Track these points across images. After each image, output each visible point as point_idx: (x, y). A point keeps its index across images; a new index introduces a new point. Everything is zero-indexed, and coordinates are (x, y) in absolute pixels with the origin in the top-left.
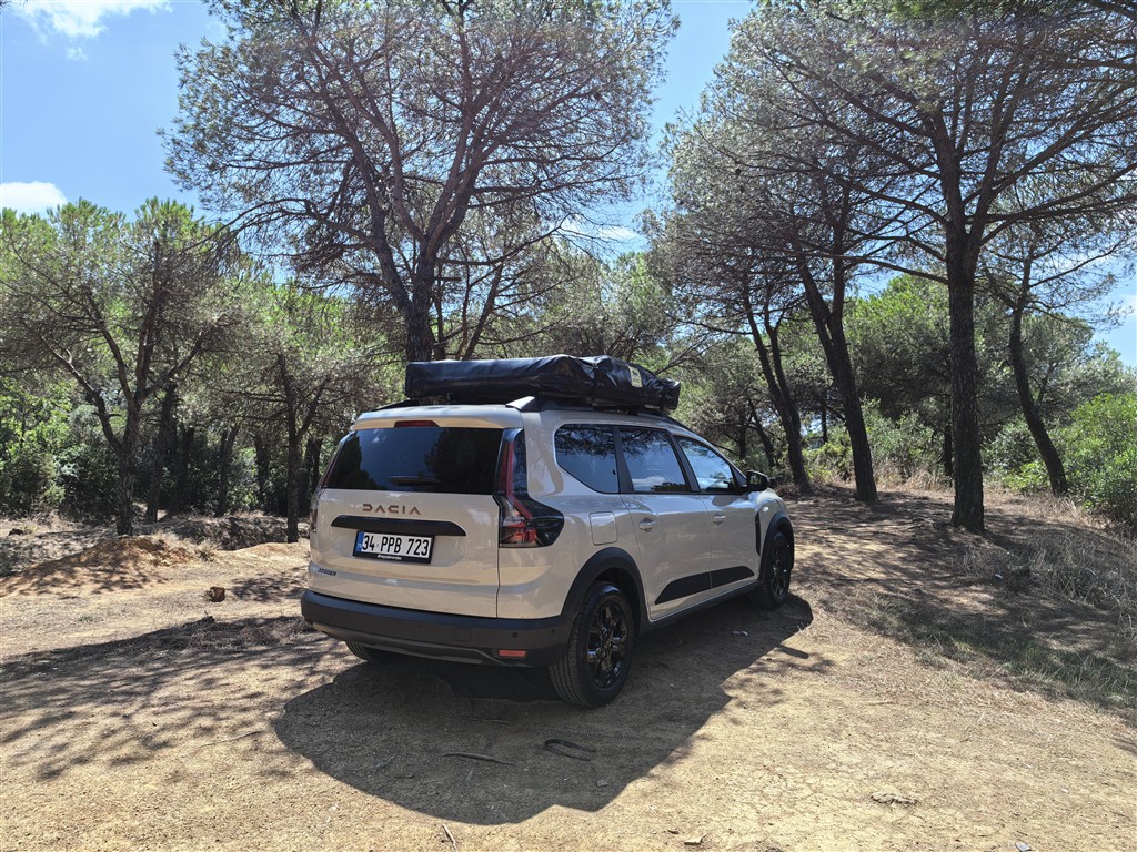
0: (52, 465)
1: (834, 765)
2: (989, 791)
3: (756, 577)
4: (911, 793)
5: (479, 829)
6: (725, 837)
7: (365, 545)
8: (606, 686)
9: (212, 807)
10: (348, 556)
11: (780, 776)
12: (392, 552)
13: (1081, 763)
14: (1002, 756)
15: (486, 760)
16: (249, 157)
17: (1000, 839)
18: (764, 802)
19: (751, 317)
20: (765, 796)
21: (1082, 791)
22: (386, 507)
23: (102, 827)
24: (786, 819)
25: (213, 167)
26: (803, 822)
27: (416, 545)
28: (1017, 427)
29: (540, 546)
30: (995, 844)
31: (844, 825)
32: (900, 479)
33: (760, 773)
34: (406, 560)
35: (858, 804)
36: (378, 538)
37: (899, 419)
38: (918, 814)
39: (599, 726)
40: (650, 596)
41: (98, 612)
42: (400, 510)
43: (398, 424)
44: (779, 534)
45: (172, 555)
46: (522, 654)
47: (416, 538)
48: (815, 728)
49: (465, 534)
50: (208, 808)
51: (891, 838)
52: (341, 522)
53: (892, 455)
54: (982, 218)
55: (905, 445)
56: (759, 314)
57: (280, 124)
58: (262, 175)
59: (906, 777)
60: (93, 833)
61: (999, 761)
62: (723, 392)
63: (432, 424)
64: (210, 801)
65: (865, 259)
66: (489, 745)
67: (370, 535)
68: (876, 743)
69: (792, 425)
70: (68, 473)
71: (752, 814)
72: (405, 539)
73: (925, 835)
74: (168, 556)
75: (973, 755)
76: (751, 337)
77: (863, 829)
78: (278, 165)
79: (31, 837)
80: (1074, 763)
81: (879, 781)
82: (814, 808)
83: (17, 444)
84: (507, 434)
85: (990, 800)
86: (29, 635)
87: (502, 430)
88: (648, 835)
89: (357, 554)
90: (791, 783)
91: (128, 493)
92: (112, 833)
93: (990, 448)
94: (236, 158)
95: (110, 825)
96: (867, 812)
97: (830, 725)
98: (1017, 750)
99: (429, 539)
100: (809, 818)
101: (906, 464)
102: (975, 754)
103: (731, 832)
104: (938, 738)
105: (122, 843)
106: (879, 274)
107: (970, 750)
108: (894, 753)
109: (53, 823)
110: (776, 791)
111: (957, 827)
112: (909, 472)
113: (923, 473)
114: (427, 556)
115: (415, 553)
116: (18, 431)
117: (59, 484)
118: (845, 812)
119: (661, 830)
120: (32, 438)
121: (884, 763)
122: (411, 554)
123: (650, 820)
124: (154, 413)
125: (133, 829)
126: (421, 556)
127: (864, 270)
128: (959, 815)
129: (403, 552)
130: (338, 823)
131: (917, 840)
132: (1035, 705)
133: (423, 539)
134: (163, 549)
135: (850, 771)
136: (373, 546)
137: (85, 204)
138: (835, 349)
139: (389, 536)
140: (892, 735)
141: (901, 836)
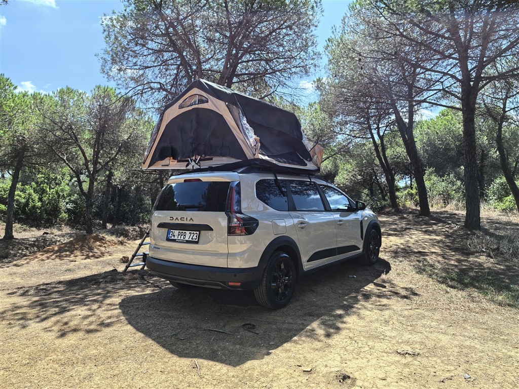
0: (63, 205)
1: (382, 337)
2: (456, 350)
3: (361, 250)
4: (417, 350)
5: (211, 363)
6: (322, 369)
7: (171, 236)
8: (281, 300)
9: (96, 351)
10: (164, 241)
11: (356, 341)
12: (182, 238)
13: (506, 338)
14: (466, 334)
15: (221, 332)
16: (135, 64)
17: (456, 372)
18: (345, 353)
19: (371, 130)
20: (346, 350)
21: (504, 350)
22: (179, 218)
23: (48, 358)
24: (354, 361)
25: (120, 70)
26: (361, 362)
27: (192, 235)
28: (501, 180)
29: (247, 235)
30: (453, 375)
31: (381, 364)
32: (443, 206)
33: (346, 340)
34: (188, 242)
35: (390, 355)
36: (176, 232)
37: (444, 176)
38: (418, 360)
39: (276, 318)
40: (304, 259)
41: (74, 267)
42: (185, 219)
43: (185, 181)
44: (373, 230)
45: (108, 243)
46: (239, 284)
47: (192, 232)
48: (377, 320)
49: (212, 230)
50: (94, 351)
51: (402, 371)
52: (161, 225)
53: (440, 194)
54: (479, 78)
55: (446, 189)
56: (375, 129)
57: (149, 49)
58: (141, 72)
59: (416, 343)
60: (43, 361)
61: (464, 336)
62: (360, 166)
63: (199, 180)
64: (96, 348)
65: (424, 101)
66: (224, 326)
67: (173, 231)
68: (405, 327)
69: (391, 181)
70: (69, 207)
71: (338, 358)
72: (188, 232)
73: (419, 370)
74: (106, 243)
75: (452, 333)
76: (371, 140)
77: (388, 366)
78: (148, 67)
79: (17, 362)
80: (502, 337)
81: (403, 344)
82: (368, 356)
83: (48, 195)
84: (233, 184)
85: (456, 354)
86: (43, 277)
87: (230, 182)
88: (287, 367)
89: (168, 240)
90: (360, 345)
91: (90, 216)
92: (51, 361)
93: (488, 190)
94: (130, 65)
95: (51, 358)
96: (394, 358)
97: (385, 318)
98: (475, 331)
99: (198, 232)
100: (365, 360)
101: (447, 198)
102: (453, 333)
103: (326, 366)
104: (436, 325)
105: (55, 366)
106: (432, 108)
107: (451, 331)
108: (414, 331)
109: (27, 356)
110: (352, 348)
111: (436, 366)
112: (448, 202)
113: (454, 202)
114: (197, 240)
115: (192, 239)
116: (48, 190)
117: (65, 213)
118: (383, 358)
119: (294, 365)
120: (54, 193)
121: (407, 336)
122: (190, 239)
123: (290, 360)
124: (104, 181)
125: (60, 360)
126: (194, 240)
127: (424, 107)
128: (439, 361)
129: (187, 239)
130: (149, 359)
131: (415, 372)
132: (490, 310)
133: (195, 232)
134: (104, 240)
135: (390, 339)
136: (174, 236)
137: (68, 89)
138: (410, 144)
139: (181, 231)
140: (414, 323)
141: (408, 370)
